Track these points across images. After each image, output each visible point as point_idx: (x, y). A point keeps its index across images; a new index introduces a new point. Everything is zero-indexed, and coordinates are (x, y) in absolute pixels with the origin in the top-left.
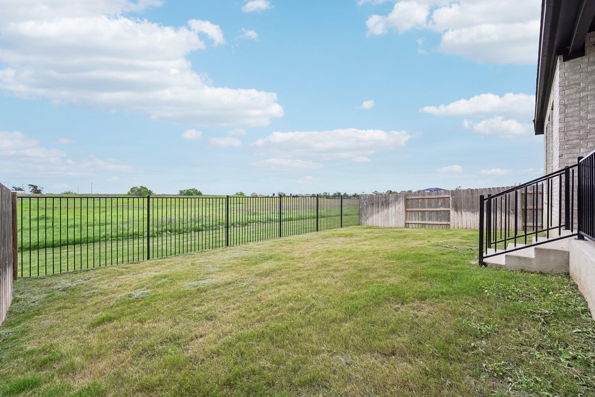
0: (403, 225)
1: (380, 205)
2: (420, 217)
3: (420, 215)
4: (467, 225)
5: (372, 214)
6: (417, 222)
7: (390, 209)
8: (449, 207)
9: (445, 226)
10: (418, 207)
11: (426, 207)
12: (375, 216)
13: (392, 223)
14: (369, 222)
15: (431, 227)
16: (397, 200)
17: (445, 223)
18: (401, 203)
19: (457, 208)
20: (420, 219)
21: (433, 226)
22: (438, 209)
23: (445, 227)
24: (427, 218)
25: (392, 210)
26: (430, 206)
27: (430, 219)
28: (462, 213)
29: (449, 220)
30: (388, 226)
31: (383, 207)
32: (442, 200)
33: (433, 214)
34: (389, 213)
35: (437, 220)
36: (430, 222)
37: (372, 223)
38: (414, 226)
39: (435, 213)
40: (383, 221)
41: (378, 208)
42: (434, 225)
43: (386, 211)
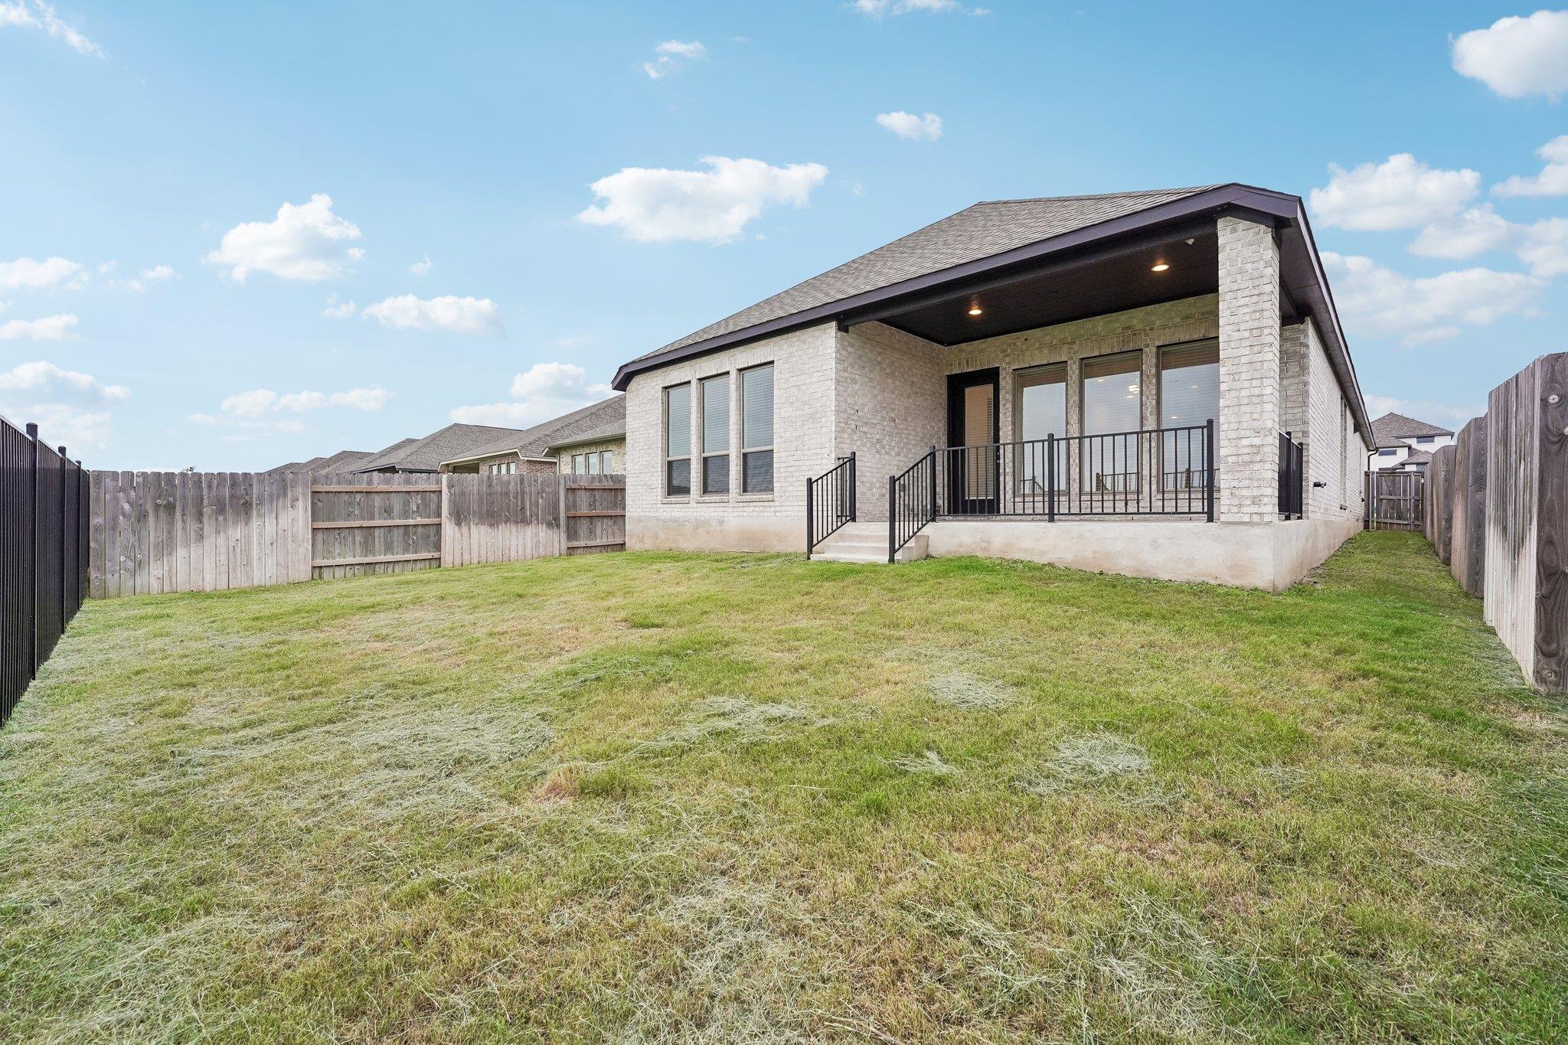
0: (303, 572)
1: (207, 510)
2: (357, 543)
3: (358, 538)
4: (480, 557)
5: (166, 547)
6: (350, 560)
7: (255, 523)
8: (439, 515)
9: (427, 562)
10: (349, 516)
11: (377, 515)
12: (181, 552)
13: (265, 571)
14: (153, 580)
15: (390, 570)
16: (285, 495)
17: (429, 555)
18: (300, 504)
19: (460, 516)
20: (358, 550)
21: (396, 567)
22: (411, 522)
23: (428, 567)
24: (379, 545)
25: (263, 528)
26: (388, 511)
27: (389, 548)
28: (470, 529)
29: (438, 548)
30: (245, 584)
31: (225, 519)
32: (419, 497)
33: (396, 535)
34: (249, 537)
35: (406, 550)
36: (389, 558)
37: (166, 582)
38: (339, 572)
39: (401, 530)
40: (224, 569)
41: (201, 522)
42: (400, 564)
43: (236, 532)
